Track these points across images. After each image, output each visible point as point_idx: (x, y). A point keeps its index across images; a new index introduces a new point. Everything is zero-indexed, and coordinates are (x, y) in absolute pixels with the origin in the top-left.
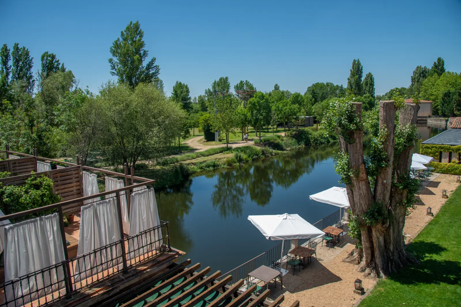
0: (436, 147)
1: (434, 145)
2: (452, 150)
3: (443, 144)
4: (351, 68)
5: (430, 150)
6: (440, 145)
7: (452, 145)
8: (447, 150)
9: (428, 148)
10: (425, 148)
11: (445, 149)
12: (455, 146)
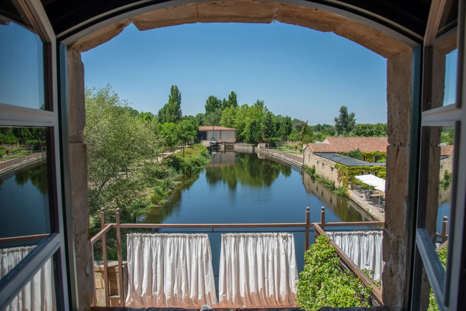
0: (359, 169)
1: (359, 167)
2: (371, 170)
3: (364, 166)
4: (170, 94)
5: (355, 171)
6: (363, 167)
7: (370, 166)
8: (368, 170)
9: (353, 169)
10: (351, 169)
11: (366, 170)
12: (373, 167)
